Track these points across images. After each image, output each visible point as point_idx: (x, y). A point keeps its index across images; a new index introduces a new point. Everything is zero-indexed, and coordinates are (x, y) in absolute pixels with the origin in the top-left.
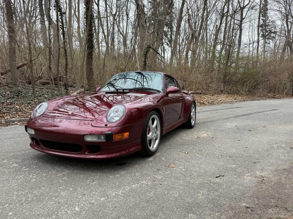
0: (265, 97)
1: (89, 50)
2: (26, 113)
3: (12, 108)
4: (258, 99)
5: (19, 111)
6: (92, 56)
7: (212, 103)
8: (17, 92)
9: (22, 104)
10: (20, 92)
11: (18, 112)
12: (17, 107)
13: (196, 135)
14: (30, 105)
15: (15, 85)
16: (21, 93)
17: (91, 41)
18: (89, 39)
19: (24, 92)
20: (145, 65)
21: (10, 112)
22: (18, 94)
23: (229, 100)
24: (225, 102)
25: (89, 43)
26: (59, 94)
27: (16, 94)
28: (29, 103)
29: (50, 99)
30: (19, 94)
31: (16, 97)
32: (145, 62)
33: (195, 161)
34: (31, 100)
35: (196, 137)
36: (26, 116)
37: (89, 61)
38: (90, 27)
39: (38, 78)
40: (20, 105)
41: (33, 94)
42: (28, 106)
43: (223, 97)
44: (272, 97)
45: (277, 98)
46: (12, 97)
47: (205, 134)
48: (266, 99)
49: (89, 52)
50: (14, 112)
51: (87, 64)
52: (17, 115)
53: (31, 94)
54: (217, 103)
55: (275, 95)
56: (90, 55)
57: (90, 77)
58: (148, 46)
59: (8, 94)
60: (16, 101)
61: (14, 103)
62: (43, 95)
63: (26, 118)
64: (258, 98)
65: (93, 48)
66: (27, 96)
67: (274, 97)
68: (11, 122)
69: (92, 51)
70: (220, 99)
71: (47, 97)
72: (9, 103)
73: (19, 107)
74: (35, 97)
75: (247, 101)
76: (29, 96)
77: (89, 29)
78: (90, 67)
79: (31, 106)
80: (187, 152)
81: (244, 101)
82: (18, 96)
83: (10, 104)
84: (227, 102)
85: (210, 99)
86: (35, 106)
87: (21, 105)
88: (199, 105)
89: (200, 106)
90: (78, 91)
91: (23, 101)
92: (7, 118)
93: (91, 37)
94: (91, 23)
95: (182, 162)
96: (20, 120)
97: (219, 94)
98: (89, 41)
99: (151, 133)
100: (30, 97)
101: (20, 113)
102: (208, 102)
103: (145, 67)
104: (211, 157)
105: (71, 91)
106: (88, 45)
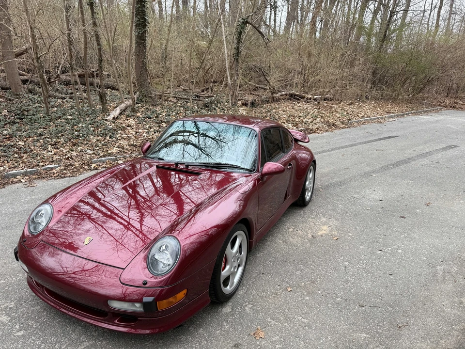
0: (440, 106)
1: (140, 29)
2: (34, 156)
3: (12, 146)
4: (427, 111)
5: (24, 153)
6: (145, 40)
7: (348, 124)
8: (19, 112)
9: (29, 137)
10: (25, 111)
11: (22, 155)
12: (20, 143)
13: (311, 228)
14: (43, 137)
15: (17, 95)
16: (26, 113)
17: (142, 13)
18: (138, 10)
19: (31, 112)
20: (238, 56)
21: (9, 156)
22: (21, 115)
23: (378, 116)
24: (371, 119)
25: (139, 17)
26: (90, 112)
27: (18, 116)
28: (40, 135)
29: (75, 124)
30: (23, 115)
31: (18, 120)
32: (238, 48)
33: (300, 318)
34: (44, 128)
35: (310, 236)
36: (35, 162)
37: (139, 51)
39: (56, 78)
40: (25, 140)
41: (47, 113)
42: (38, 140)
43: (367, 109)
44: (451, 107)
45: (460, 108)
46: (12, 122)
47: (325, 227)
48: (441, 109)
49: (139, 33)
50: (16, 155)
51: (137, 55)
52: (21, 162)
53: (44, 115)
54: (357, 122)
55: (457, 103)
56: (141, 40)
57: (143, 79)
58: (245, 19)
59: (5, 116)
60: (18, 130)
61: (16, 136)
62: (64, 114)
63: (34, 169)
64: (428, 108)
65: (146, 25)
66: (36, 120)
67: (454, 107)
68: (11, 177)
69: (145, 32)
70: (363, 114)
71: (71, 119)
72: (7, 136)
73: (23, 144)
74: (50, 120)
75: (407, 115)
76: (41, 118)
78: (142, 61)
79: (43, 139)
80: (289, 289)
81: (403, 116)
82: (21, 119)
83: (9, 138)
84: (374, 119)
85: (345, 114)
86: (50, 140)
87: (27, 140)
88: (327, 128)
89: (327, 131)
90: (123, 104)
91: (29, 131)
92: (4, 170)
95: (279, 320)
96: (25, 172)
97: (363, 102)
98: (140, 12)
99: (228, 267)
100: (41, 120)
101: (25, 156)
102: (341, 122)
103: (237, 59)
104: (327, 304)
105: (111, 104)
106: (138, 21)
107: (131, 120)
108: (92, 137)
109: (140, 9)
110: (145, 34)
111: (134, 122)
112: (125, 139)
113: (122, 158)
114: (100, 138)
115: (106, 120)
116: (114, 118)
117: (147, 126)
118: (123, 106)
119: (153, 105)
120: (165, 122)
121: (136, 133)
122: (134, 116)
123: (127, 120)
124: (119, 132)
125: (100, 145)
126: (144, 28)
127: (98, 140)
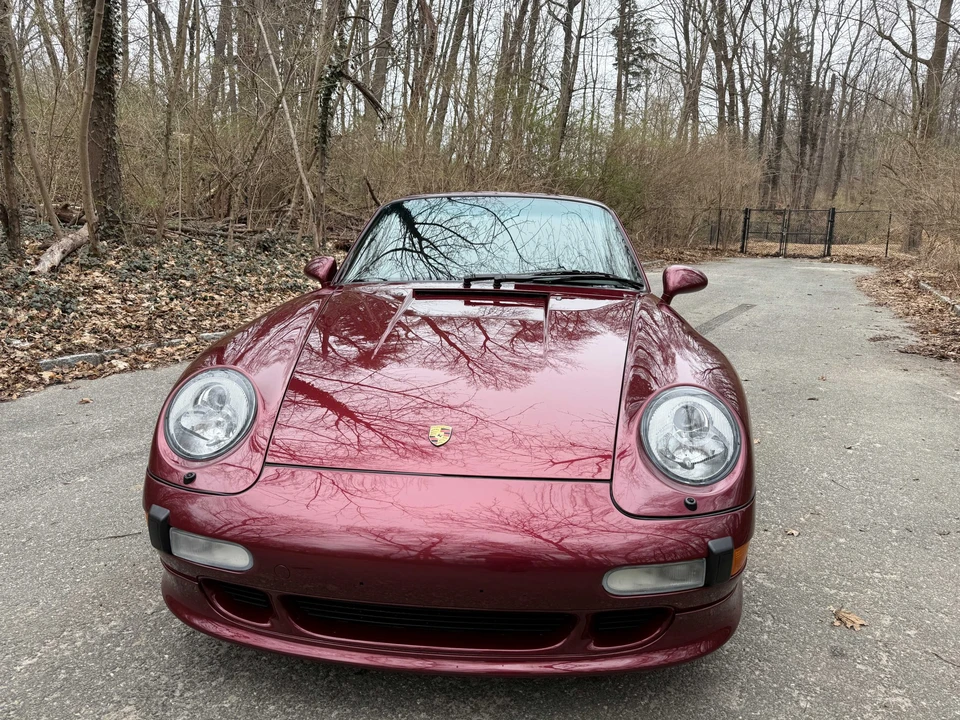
1: (101, 63)
20: (325, 142)
32: (324, 127)
37: (99, 114)
44: (675, 259)
45: (689, 260)
49: (99, 72)
51: (93, 124)
56: (104, 88)
57: (109, 181)
58: (337, 67)
65: (115, 57)
69: (111, 72)
78: (108, 139)
90: (65, 240)
95: (848, 588)
103: (323, 149)
104: (889, 543)
105: (27, 242)
107: (97, 274)
108: (11, 311)
110: (113, 75)
111: (106, 280)
112: (101, 314)
113: (117, 355)
114: (35, 312)
115: (32, 273)
116: (53, 269)
117: (147, 286)
118: (66, 242)
119: (136, 244)
120: (185, 278)
121: (124, 300)
122: (99, 266)
123: (86, 275)
124: (81, 299)
125: (43, 328)
126: (110, 64)
127: (32, 318)
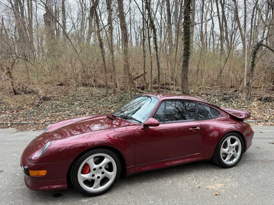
1: (185, 57)
6: (187, 63)
8: (120, 98)
13: (207, 181)
15: (126, 91)
17: (187, 49)
20: (253, 67)
25: (185, 51)
31: (119, 102)
32: (253, 62)
35: (198, 186)
38: (186, 36)
49: (184, 59)
51: (182, 71)
56: (185, 63)
57: (184, 83)
58: (258, 43)
59: (116, 100)
65: (189, 55)
73: (114, 111)
77: (186, 37)
78: (185, 74)
93: (187, 44)
94: (187, 31)
103: (252, 69)
106: (184, 53)
109: (186, 47)
110: (188, 59)
126: (187, 56)
